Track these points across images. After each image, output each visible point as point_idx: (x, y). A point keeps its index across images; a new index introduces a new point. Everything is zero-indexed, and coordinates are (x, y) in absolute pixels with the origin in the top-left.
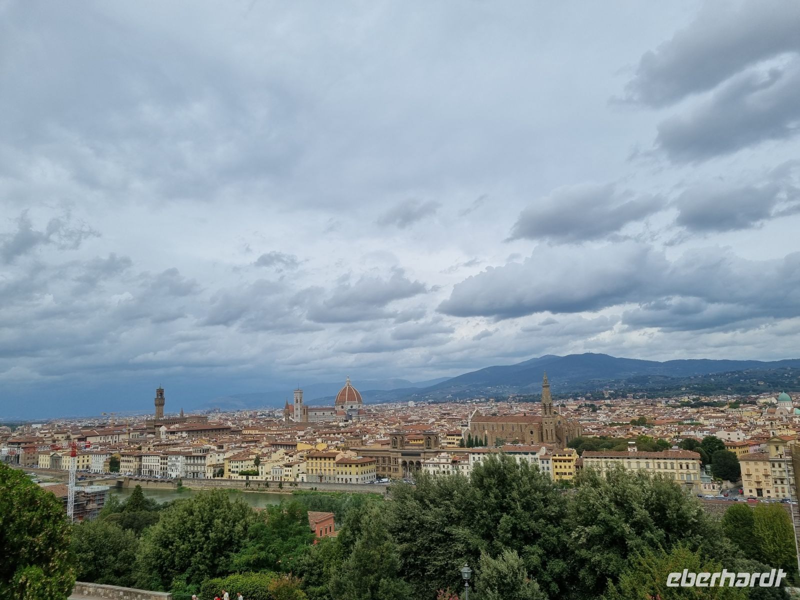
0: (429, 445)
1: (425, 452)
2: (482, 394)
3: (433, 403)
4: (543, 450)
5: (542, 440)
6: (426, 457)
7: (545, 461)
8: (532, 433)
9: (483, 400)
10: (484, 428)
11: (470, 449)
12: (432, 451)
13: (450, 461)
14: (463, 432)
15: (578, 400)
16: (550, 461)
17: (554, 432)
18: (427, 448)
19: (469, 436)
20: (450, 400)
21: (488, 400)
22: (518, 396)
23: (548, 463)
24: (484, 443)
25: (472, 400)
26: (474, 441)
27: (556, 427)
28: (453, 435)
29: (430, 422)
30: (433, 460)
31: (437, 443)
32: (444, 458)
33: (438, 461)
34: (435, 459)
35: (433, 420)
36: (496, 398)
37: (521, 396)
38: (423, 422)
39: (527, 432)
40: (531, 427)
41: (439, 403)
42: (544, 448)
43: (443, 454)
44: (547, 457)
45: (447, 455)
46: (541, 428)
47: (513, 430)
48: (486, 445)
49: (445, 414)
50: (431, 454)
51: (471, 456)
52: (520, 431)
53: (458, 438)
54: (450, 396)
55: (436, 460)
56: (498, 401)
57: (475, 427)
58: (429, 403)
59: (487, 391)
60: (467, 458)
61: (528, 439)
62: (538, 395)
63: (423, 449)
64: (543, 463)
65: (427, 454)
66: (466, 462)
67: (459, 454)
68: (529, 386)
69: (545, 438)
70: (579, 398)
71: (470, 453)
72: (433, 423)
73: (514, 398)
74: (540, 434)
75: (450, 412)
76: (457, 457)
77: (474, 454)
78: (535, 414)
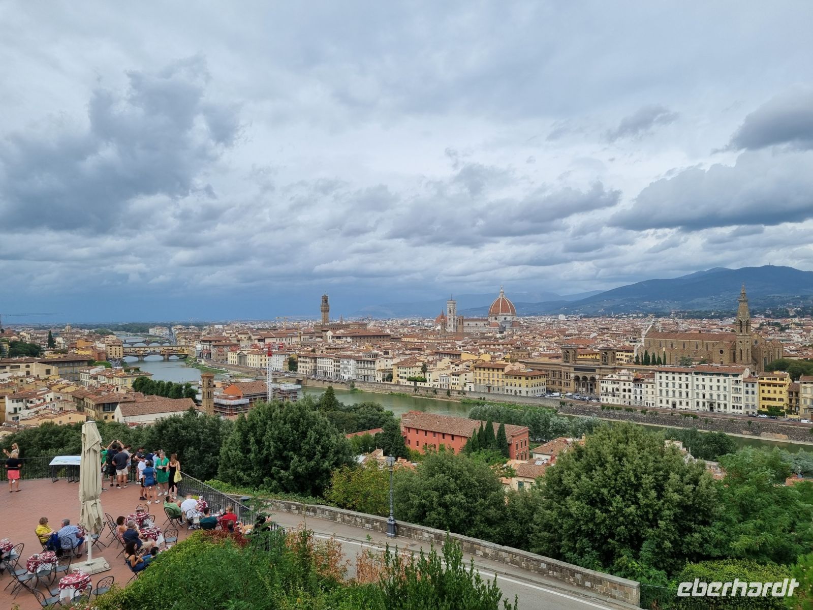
0: (605, 361)
1: (601, 368)
2: (639, 309)
3: (585, 317)
4: (747, 372)
5: (734, 361)
6: (601, 373)
7: (750, 385)
8: (722, 352)
9: (641, 315)
10: (661, 344)
11: (656, 367)
12: (609, 367)
13: (631, 379)
14: (635, 348)
15: (756, 317)
16: (757, 385)
17: (750, 352)
18: (603, 364)
19: (646, 353)
20: (603, 314)
21: (646, 316)
22: (681, 312)
23: (753, 386)
24: (662, 361)
25: (628, 314)
26: (651, 358)
27: (753, 347)
28: (622, 351)
29: (591, 336)
30: (612, 376)
31: (614, 359)
32: (624, 375)
33: (618, 378)
34: (614, 376)
35: (595, 334)
36: (655, 313)
37: (684, 312)
38: (585, 336)
39: (716, 351)
40: (721, 347)
41: (592, 317)
42: (747, 369)
43: (623, 371)
44: (751, 380)
45: (628, 372)
46: (734, 347)
47: (697, 348)
48: (665, 364)
49: (604, 329)
50: (608, 370)
51: (657, 375)
52: (705, 350)
53: (627, 354)
54: (602, 310)
55: (616, 377)
56: (659, 317)
57: (650, 344)
58: (581, 317)
59: (643, 306)
60: (653, 377)
61: (716, 357)
62: (706, 311)
63: (598, 365)
64: (747, 386)
65: (603, 370)
66: (651, 381)
67: (642, 372)
68: (695, 301)
69: (738, 359)
70: (757, 316)
71: (656, 371)
72: (595, 338)
73: (677, 314)
74: (732, 354)
75: (609, 326)
76: (640, 376)
77: (660, 372)
78: (709, 331)
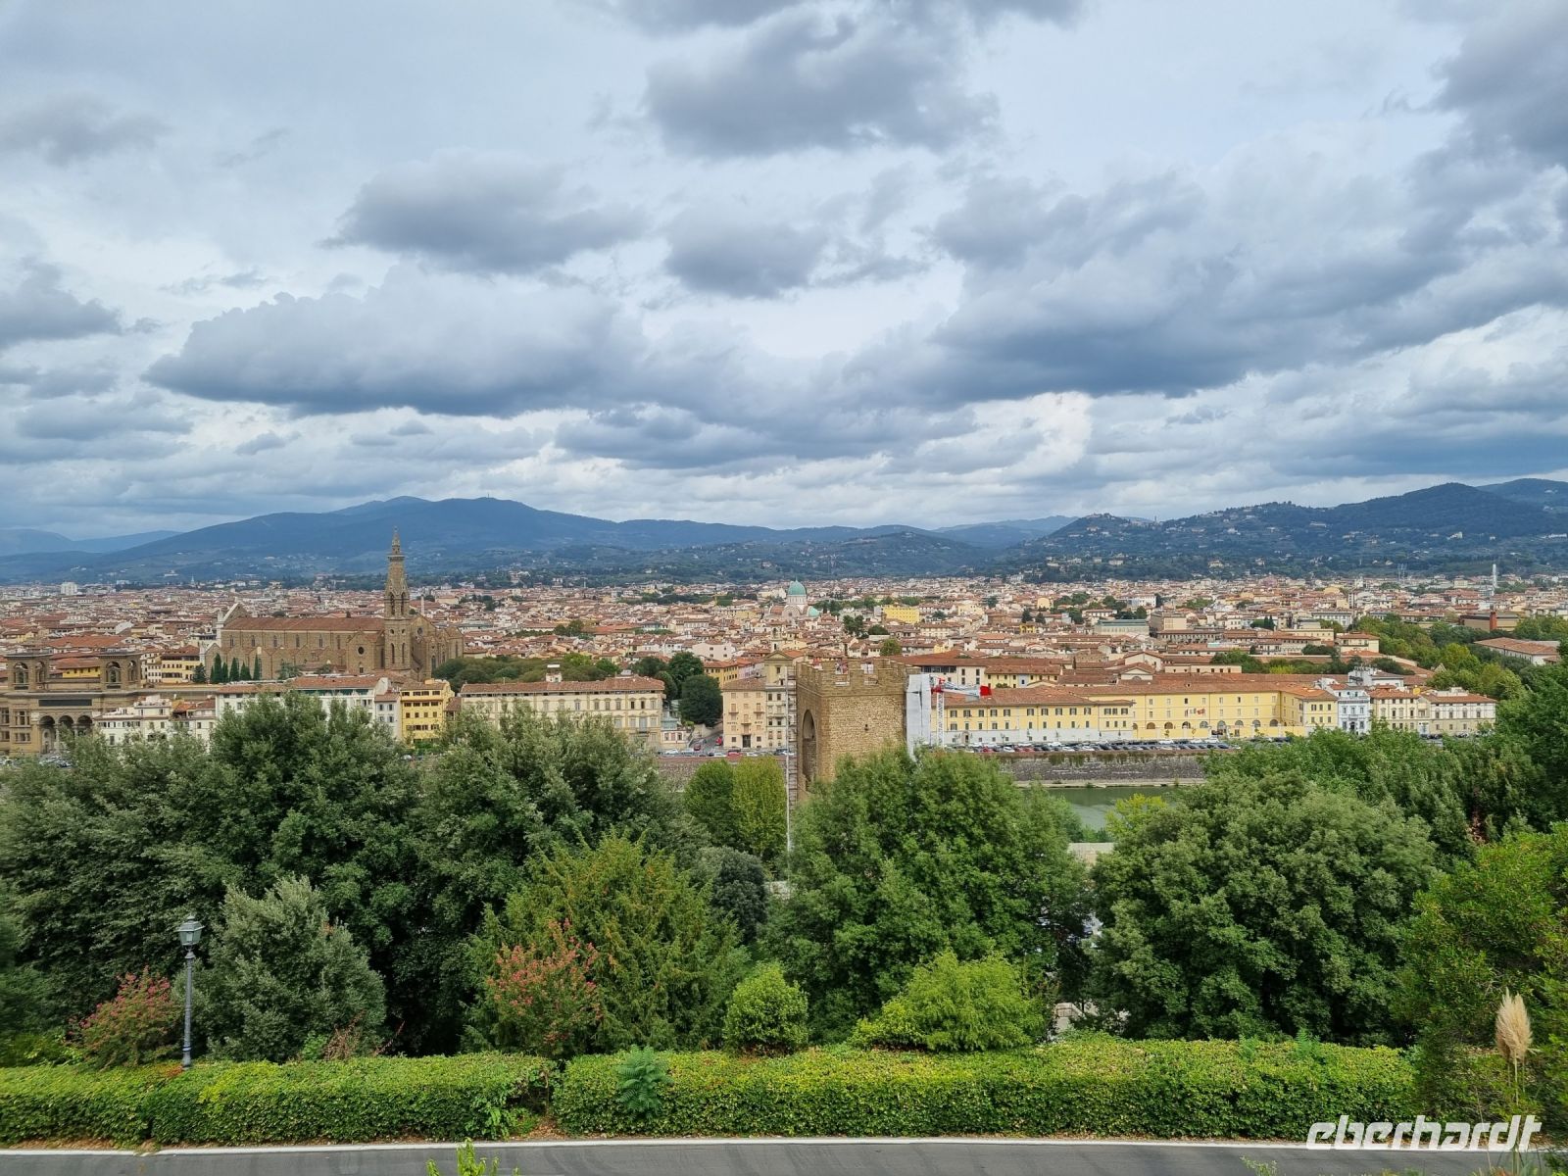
0: (114, 681)
1: (103, 697)
2: (253, 570)
3: (126, 587)
4: (384, 684)
5: (383, 665)
6: (105, 706)
7: (386, 706)
8: (361, 650)
9: (255, 583)
10: (253, 641)
11: (219, 687)
12: (123, 692)
13: (167, 713)
14: (202, 651)
15: (461, 587)
16: (397, 706)
17: (407, 648)
18: (109, 687)
19: (218, 660)
20: (173, 582)
21: (265, 584)
22: (335, 577)
23: (391, 708)
24: (252, 674)
25: (228, 582)
26: (229, 669)
27: (413, 639)
28: (179, 658)
29: (118, 629)
30: (125, 712)
31: (134, 674)
32: (152, 706)
33: (137, 713)
34: (130, 710)
35: (129, 625)
36: (284, 579)
37: (341, 578)
38: (102, 630)
39: (353, 648)
40: (361, 641)
41: (145, 587)
42: (385, 680)
43: (149, 699)
44: (390, 698)
45: (160, 701)
46: (381, 641)
47: (321, 645)
48: (257, 677)
49: (158, 613)
50: (120, 700)
51: (220, 702)
52: (336, 648)
53: (190, 663)
54: (173, 573)
55: (133, 711)
56: (289, 586)
57: (232, 641)
58: (118, 588)
59: (264, 566)
60: (211, 705)
61: (353, 662)
62: (380, 576)
63: (99, 690)
64: (381, 708)
65: (110, 700)
66: (208, 714)
67: (191, 698)
68: (362, 558)
69: (388, 662)
70: (463, 584)
71: (218, 694)
72: (127, 632)
73: (326, 581)
74: (379, 655)
75: (173, 608)
76: (186, 704)
77: (226, 695)
78: (371, 613)
